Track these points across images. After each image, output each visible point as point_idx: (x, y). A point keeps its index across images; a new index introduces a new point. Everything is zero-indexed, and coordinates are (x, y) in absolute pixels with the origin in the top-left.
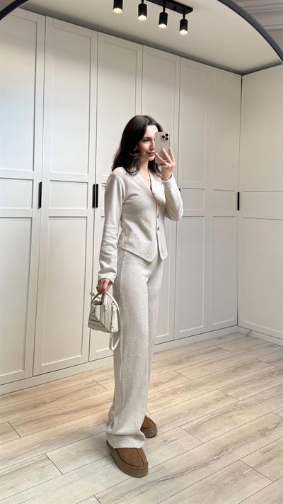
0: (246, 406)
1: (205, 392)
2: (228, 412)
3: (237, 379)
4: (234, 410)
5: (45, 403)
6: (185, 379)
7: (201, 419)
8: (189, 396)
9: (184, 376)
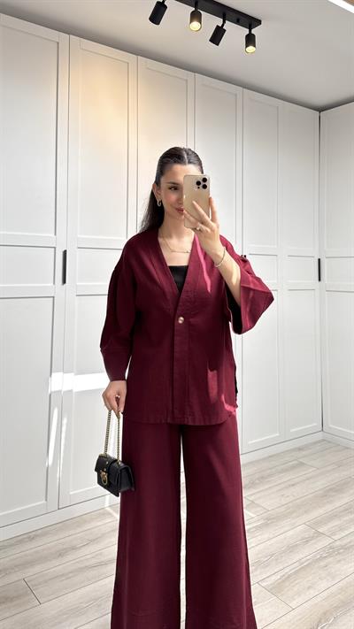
0: (346, 548)
1: (286, 529)
2: (322, 558)
3: (329, 507)
4: (330, 555)
5: (74, 548)
6: (259, 509)
7: (287, 570)
8: (266, 536)
9: (258, 506)
